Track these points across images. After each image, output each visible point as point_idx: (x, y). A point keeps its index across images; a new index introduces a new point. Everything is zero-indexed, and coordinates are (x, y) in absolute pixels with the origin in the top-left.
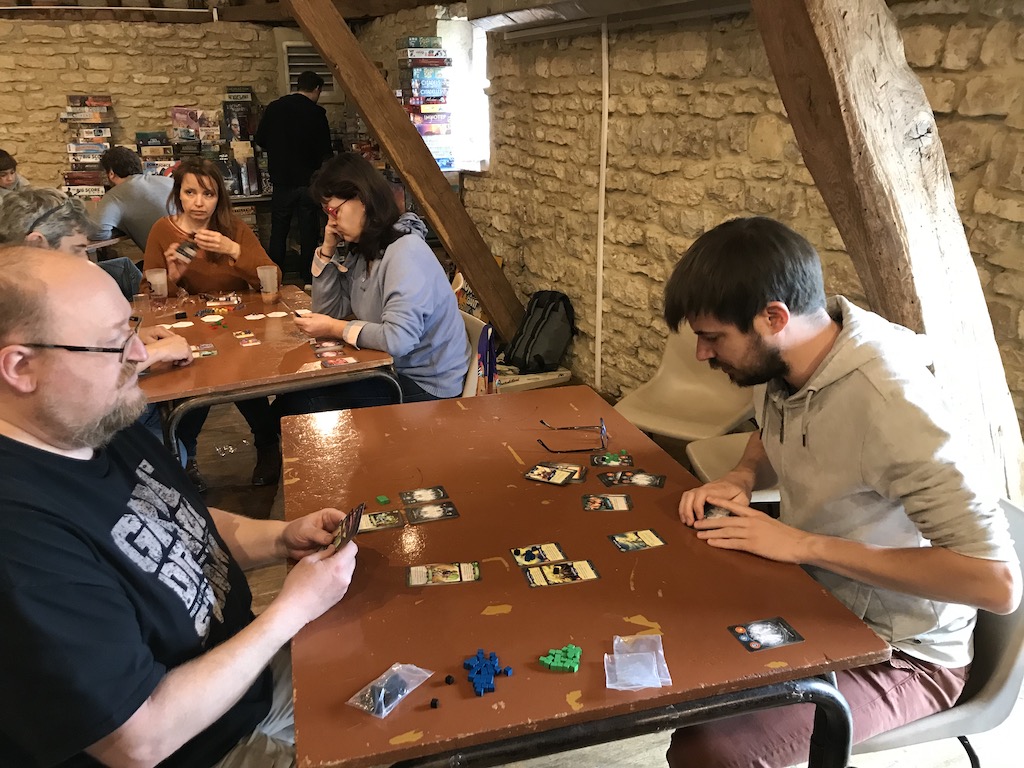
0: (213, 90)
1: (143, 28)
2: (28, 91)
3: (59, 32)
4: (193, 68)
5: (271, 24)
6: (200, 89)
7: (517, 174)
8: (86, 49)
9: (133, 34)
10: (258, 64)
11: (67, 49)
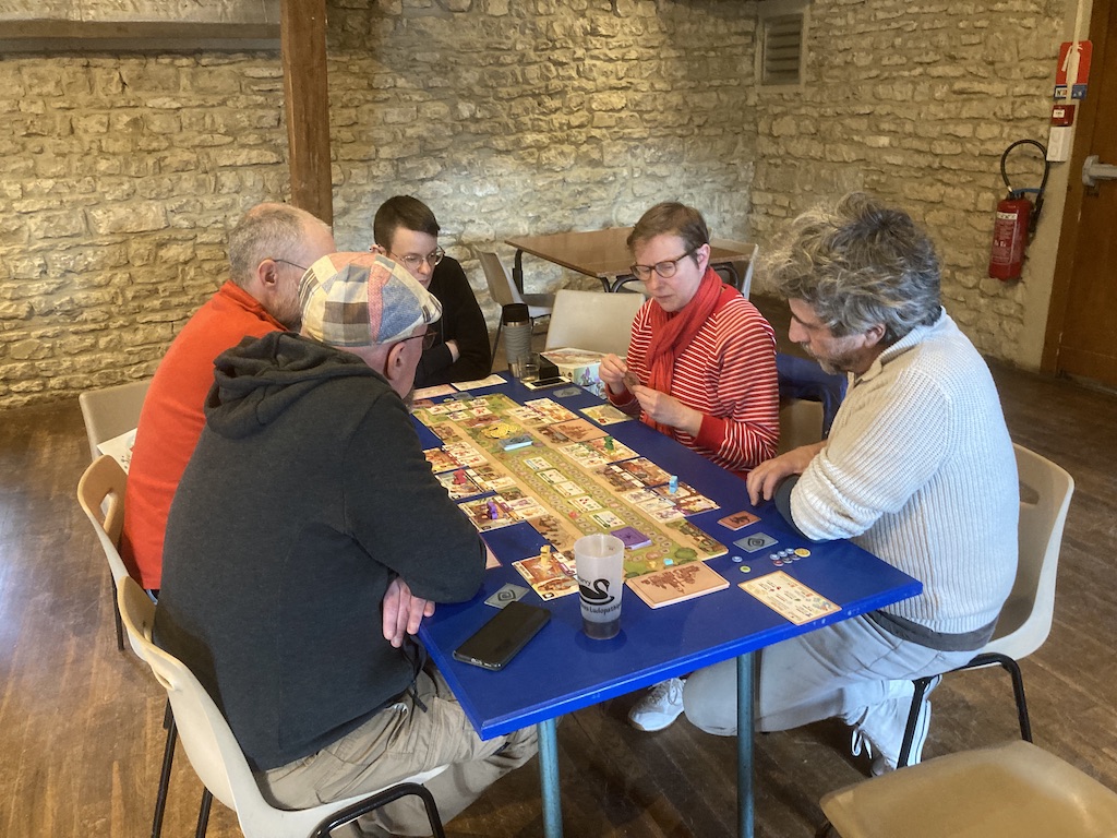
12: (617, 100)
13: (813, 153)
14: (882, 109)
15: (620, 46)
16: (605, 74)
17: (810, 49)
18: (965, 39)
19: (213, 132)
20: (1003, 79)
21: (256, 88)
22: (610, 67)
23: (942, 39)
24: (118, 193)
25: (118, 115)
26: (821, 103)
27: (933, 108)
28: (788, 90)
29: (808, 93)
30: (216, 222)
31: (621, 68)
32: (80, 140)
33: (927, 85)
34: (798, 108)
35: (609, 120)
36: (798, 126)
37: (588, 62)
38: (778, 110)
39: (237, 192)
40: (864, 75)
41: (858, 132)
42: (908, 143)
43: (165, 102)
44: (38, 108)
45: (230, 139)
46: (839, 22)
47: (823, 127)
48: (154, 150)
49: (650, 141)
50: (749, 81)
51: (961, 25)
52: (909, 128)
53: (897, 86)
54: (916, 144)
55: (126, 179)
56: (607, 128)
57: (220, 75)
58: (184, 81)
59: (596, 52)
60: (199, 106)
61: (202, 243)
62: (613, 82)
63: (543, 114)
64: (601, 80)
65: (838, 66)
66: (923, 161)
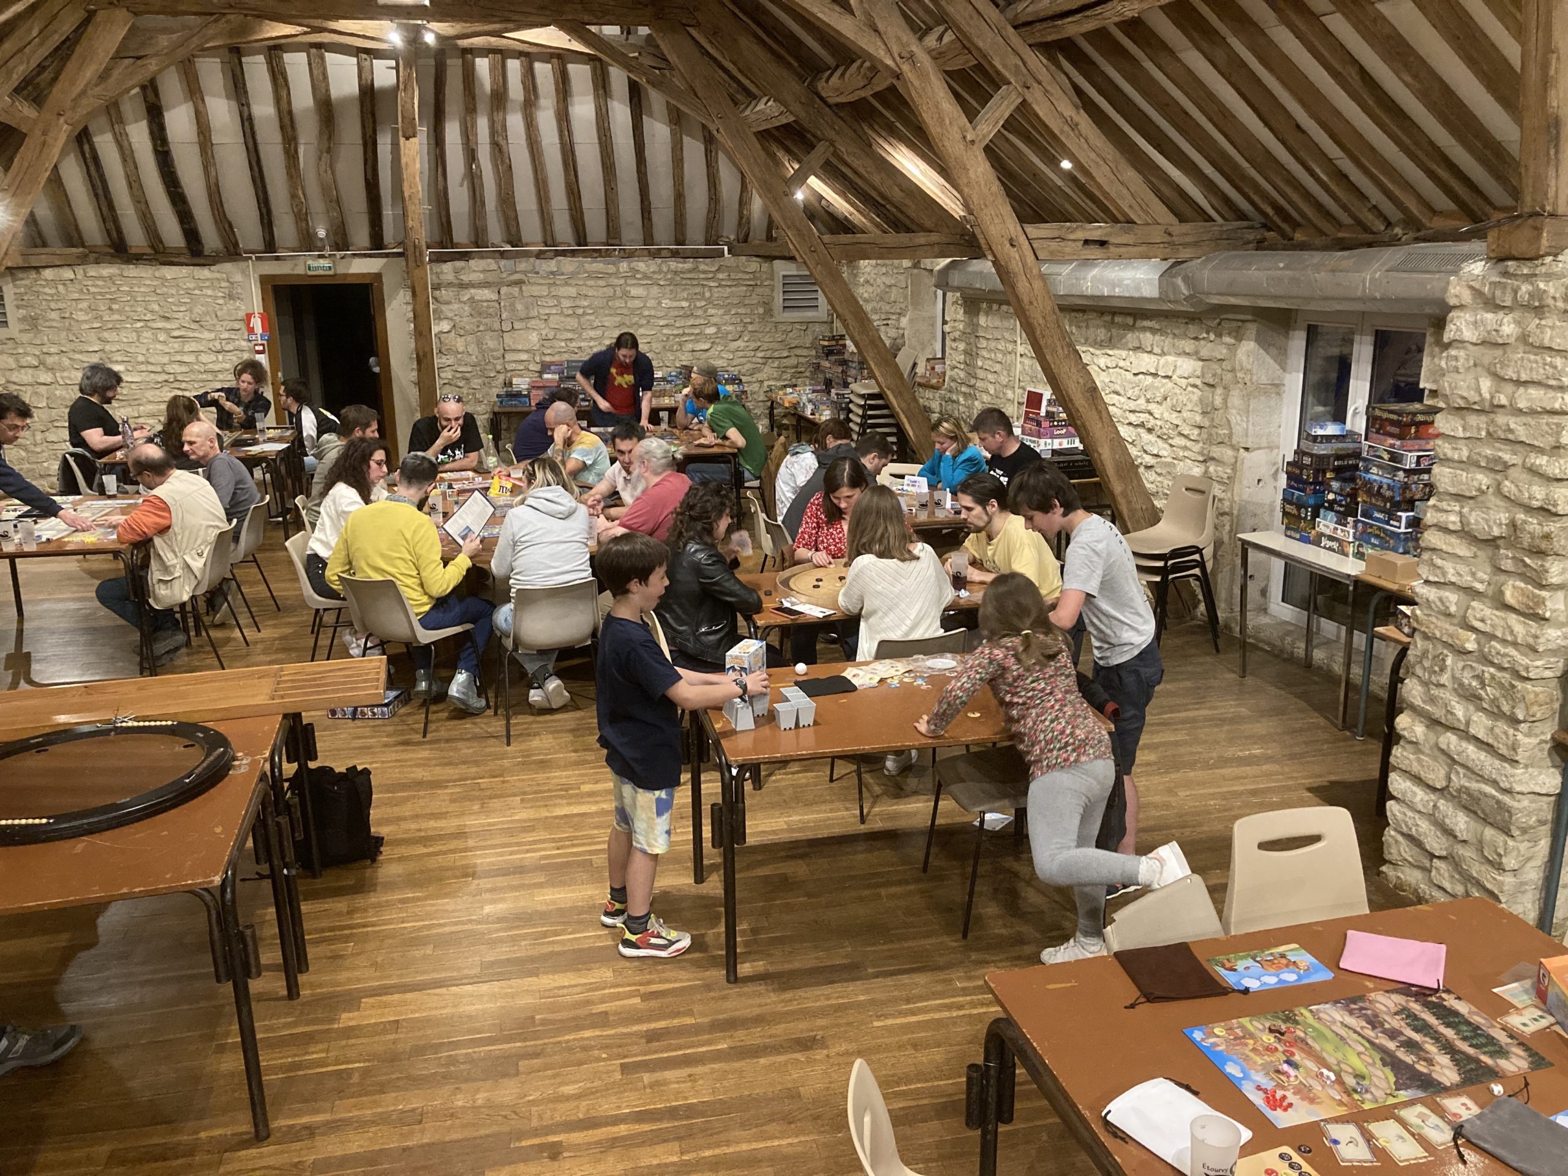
0: (721, 312)
1: (673, 264)
2: (584, 314)
3: (611, 269)
4: (707, 295)
5: (771, 258)
6: (711, 311)
7: (964, 389)
8: (630, 282)
9: (665, 269)
10: (759, 290)
11: (616, 282)
13: (42, 380)
14: (108, 348)
17: (18, 307)
18: (174, 308)
20: (210, 330)
26: (41, 344)
27: (159, 346)
33: (149, 333)
34: (13, 348)
36: (17, 361)
40: (85, 326)
42: (143, 367)
46: (47, 290)
47: (50, 360)
51: (169, 300)
52: (141, 358)
53: (123, 334)
54: (151, 368)
65: (55, 319)
66: (161, 378)
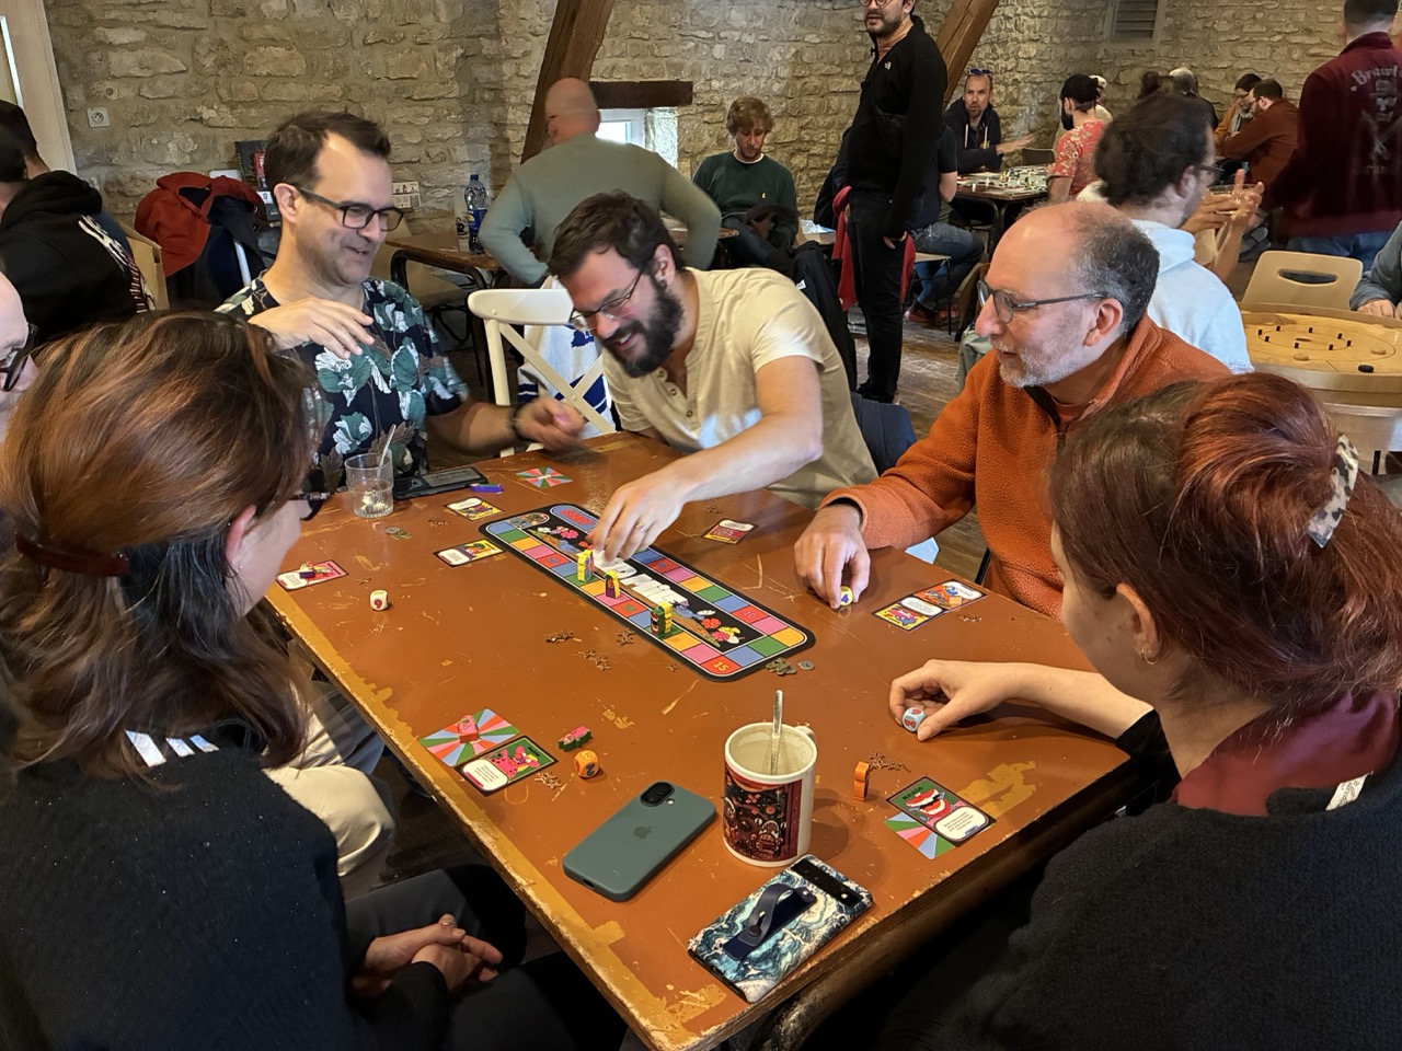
12: (1032, 50)
14: (1237, 65)
15: (1040, 6)
16: (1029, 28)
18: (1322, 18)
19: (832, 63)
21: (857, 29)
22: (1031, 22)
23: (1301, 17)
24: (779, 111)
25: (789, 47)
26: (1176, 58)
27: (1290, 66)
28: (1140, 46)
29: (1163, 50)
30: (823, 137)
31: (1038, 22)
32: (767, 65)
33: (1286, 48)
34: (1151, 62)
35: (1024, 65)
37: (1023, 17)
38: (1128, 62)
39: (836, 114)
40: (1224, 38)
41: (1214, 81)
43: (812, 38)
44: (750, 40)
45: (839, 70)
48: (802, 77)
49: (1044, 85)
50: (1100, 38)
51: (1319, 8)
53: (1256, 48)
55: (783, 99)
56: (1024, 72)
57: (842, 17)
58: (825, 22)
59: (1027, 10)
60: (830, 42)
61: (813, 155)
62: (1032, 35)
63: (994, 59)
64: (1026, 32)
65: (1197, 30)
